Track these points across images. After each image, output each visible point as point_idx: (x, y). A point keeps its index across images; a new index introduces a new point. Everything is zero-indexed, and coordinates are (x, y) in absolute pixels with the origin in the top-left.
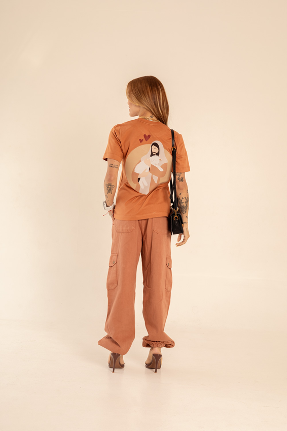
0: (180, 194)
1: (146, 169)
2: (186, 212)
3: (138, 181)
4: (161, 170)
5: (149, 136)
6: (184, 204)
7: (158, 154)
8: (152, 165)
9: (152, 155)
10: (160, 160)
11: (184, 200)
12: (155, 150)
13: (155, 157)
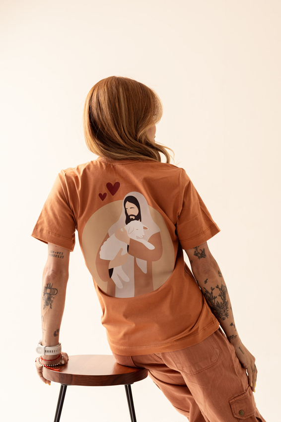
0: (206, 282)
1: (121, 250)
2: (227, 315)
3: (111, 275)
4: (151, 247)
5: (117, 185)
6: (219, 300)
7: (138, 217)
8: (131, 240)
9: (128, 220)
10: (145, 228)
11: (216, 293)
12: (132, 210)
13: (134, 224)
